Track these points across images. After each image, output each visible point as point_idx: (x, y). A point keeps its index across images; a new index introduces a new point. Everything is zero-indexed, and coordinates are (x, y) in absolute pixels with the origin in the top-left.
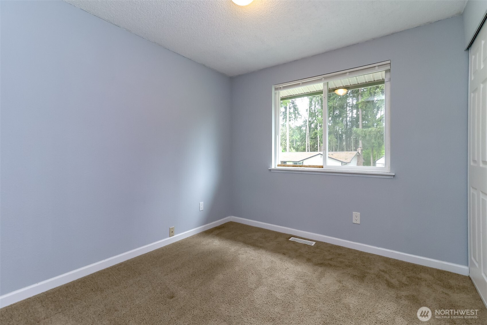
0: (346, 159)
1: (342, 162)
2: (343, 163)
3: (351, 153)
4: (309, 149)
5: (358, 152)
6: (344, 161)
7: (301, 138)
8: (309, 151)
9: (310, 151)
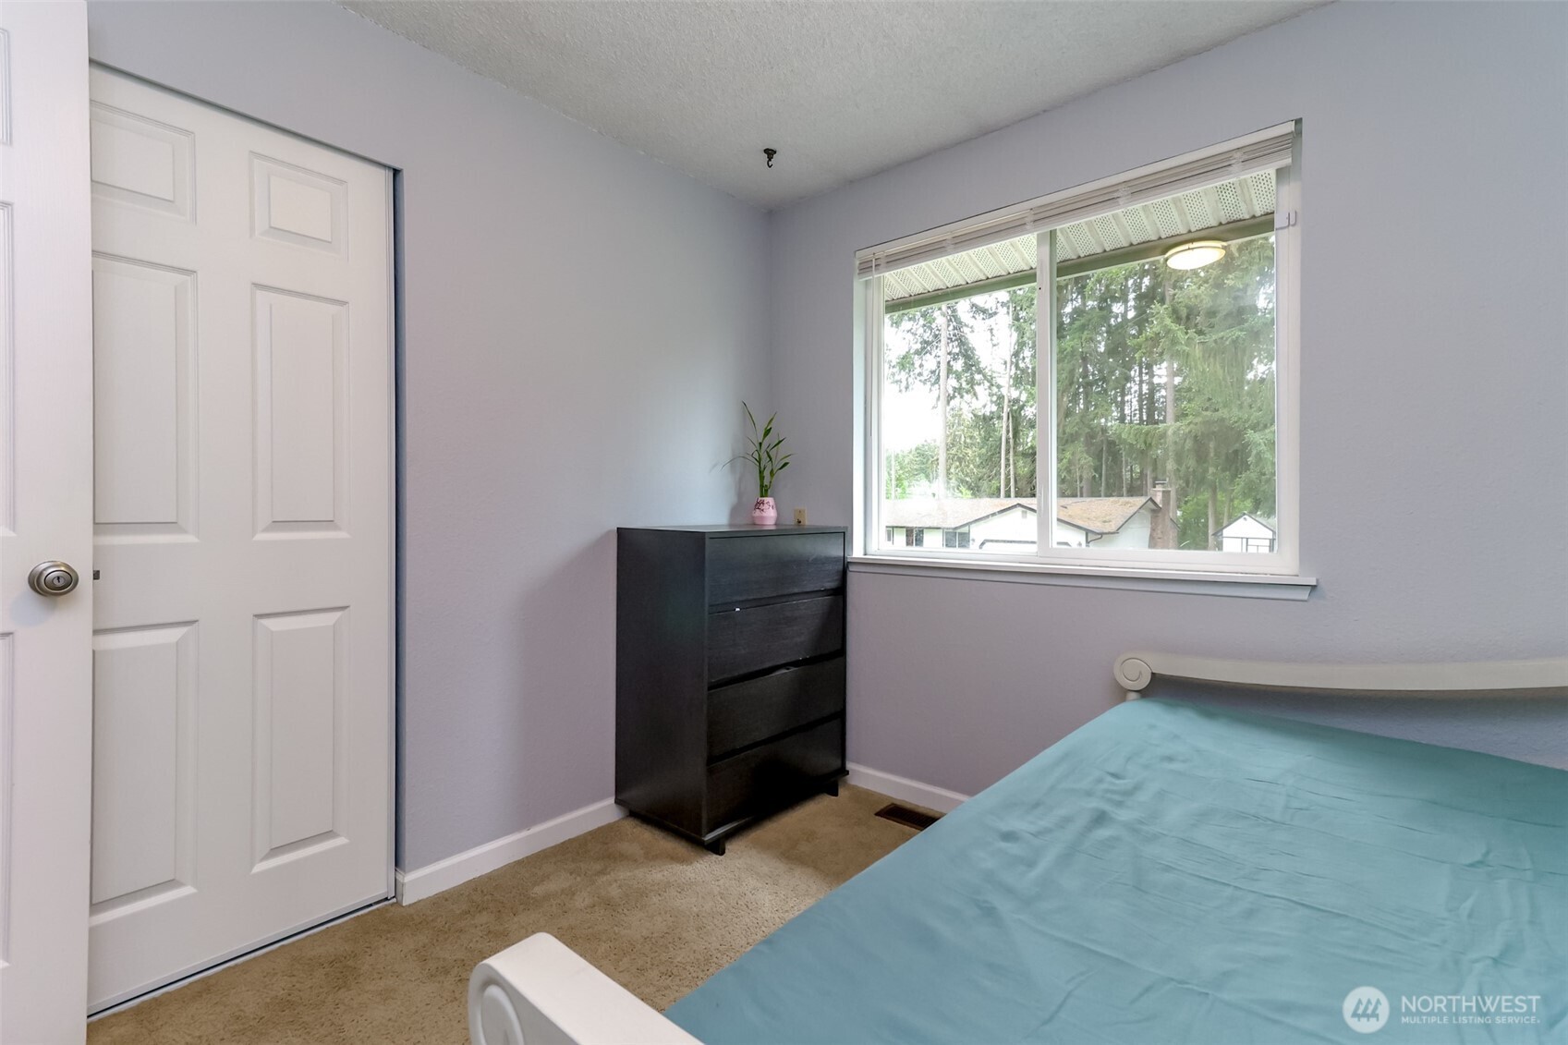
0: (1105, 522)
1: (1088, 532)
2: (1089, 534)
3: (1128, 503)
4: (1012, 489)
5: (1151, 499)
6: (1096, 526)
7: (989, 454)
8: (1012, 494)
9: (1016, 497)
